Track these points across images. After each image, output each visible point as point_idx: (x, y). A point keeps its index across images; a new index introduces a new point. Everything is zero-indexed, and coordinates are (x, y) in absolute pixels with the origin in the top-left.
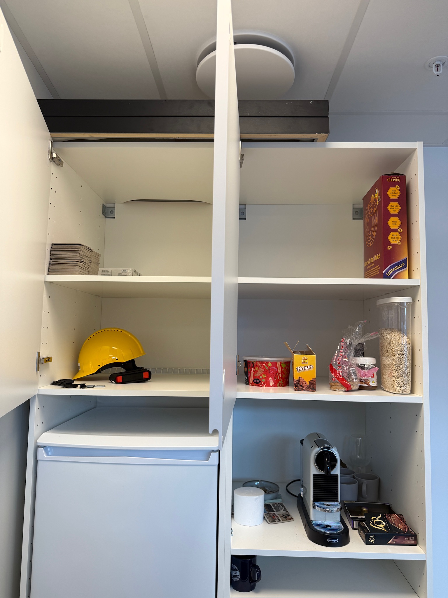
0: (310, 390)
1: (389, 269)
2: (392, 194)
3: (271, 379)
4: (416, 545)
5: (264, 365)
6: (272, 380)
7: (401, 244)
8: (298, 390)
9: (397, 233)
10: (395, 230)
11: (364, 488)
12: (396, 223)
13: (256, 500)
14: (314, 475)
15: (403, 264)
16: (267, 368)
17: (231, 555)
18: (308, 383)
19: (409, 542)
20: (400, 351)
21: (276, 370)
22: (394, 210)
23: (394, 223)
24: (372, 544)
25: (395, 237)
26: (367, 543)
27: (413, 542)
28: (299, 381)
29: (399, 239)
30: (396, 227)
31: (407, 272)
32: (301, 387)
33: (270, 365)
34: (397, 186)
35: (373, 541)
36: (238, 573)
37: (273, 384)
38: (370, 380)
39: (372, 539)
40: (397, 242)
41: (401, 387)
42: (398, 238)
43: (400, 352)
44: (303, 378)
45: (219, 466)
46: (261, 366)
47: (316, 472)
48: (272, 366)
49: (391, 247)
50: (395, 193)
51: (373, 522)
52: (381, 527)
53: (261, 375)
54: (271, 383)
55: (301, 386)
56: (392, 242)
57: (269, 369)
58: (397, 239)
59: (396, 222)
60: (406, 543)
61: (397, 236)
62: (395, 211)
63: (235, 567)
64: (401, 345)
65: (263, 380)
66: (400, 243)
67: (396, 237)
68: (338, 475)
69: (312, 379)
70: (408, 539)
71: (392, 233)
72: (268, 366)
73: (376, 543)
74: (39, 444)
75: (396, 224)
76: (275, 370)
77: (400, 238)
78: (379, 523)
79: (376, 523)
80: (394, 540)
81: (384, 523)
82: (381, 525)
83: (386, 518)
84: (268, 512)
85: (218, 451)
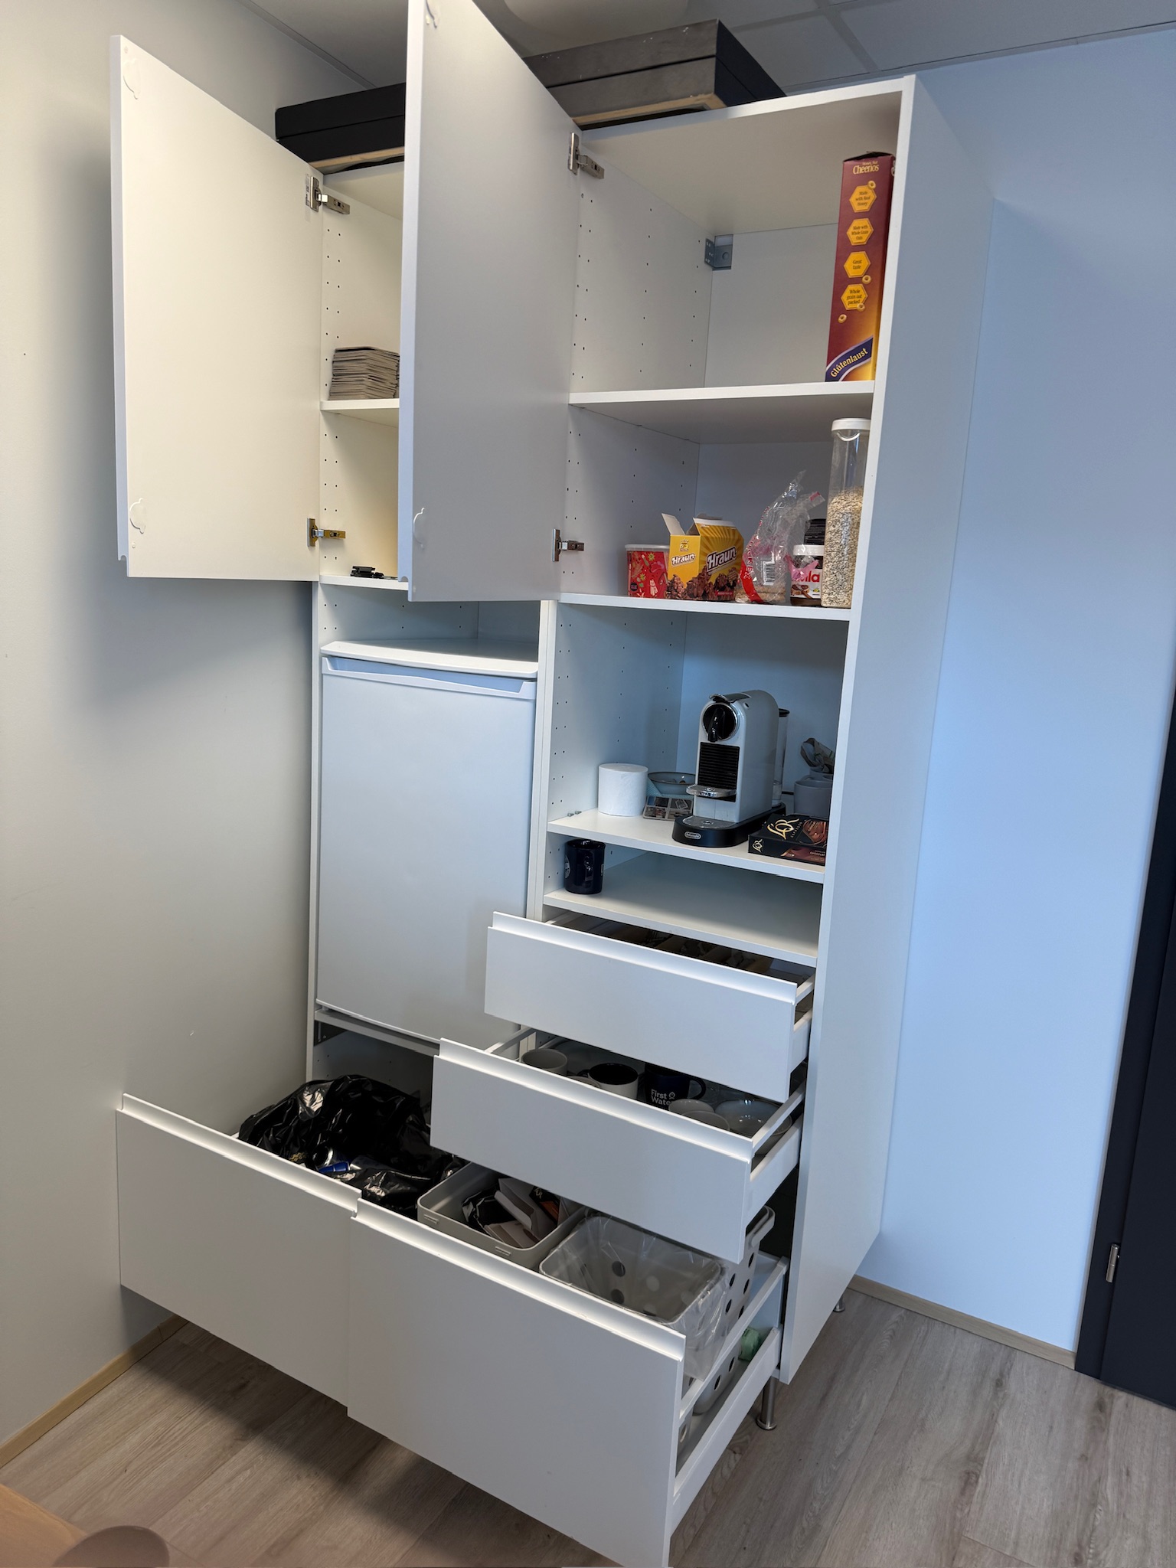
0: (688, 598)
1: (837, 362)
2: (858, 201)
3: (652, 582)
4: (822, 865)
5: (643, 556)
6: (654, 584)
7: (864, 310)
8: (672, 598)
9: (859, 287)
10: (857, 280)
12: (860, 264)
14: (702, 744)
15: (864, 351)
16: (647, 564)
17: (547, 832)
18: (686, 586)
20: (834, 527)
21: (663, 567)
22: (859, 235)
23: (856, 265)
24: (756, 852)
25: (854, 294)
26: (751, 850)
27: (818, 859)
28: (673, 581)
29: (862, 300)
30: (859, 272)
31: (870, 366)
32: (675, 593)
33: (652, 557)
34: (871, 182)
35: (758, 848)
36: (569, 867)
37: (657, 591)
38: (810, 587)
39: (759, 846)
40: (858, 306)
41: (829, 594)
42: (860, 297)
43: (833, 529)
44: (679, 576)
46: (639, 559)
47: (706, 741)
48: (656, 560)
49: (845, 316)
50: (865, 198)
51: (774, 826)
52: (782, 833)
53: (639, 576)
54: (654, 591)
55: (676, 590)
56: (848, 307)
57: (650, 566)
58: (858, 299)
59: (860, 262)
60: (812, 859)
61: (858, 292)
62: (860, 238)
63: (567, 858)
64: (836, 515)
65: (641, 585)
66: (864, 307)
67: (856, 294)
68: (738, 749)
69: (691, 579)
71: (851, 287)
72: (647, 559)
73: (763, 852)
74: (324, 652)
75: (859, 267)
76: (660, 567)
77: (864, 296)
78: (782, 827)
79: (778, 827)
80: (793, 851)
81: (792, 829)
82: (784, 831)
83: (802, 825)
84: (654, 807)
85: (534, 680)
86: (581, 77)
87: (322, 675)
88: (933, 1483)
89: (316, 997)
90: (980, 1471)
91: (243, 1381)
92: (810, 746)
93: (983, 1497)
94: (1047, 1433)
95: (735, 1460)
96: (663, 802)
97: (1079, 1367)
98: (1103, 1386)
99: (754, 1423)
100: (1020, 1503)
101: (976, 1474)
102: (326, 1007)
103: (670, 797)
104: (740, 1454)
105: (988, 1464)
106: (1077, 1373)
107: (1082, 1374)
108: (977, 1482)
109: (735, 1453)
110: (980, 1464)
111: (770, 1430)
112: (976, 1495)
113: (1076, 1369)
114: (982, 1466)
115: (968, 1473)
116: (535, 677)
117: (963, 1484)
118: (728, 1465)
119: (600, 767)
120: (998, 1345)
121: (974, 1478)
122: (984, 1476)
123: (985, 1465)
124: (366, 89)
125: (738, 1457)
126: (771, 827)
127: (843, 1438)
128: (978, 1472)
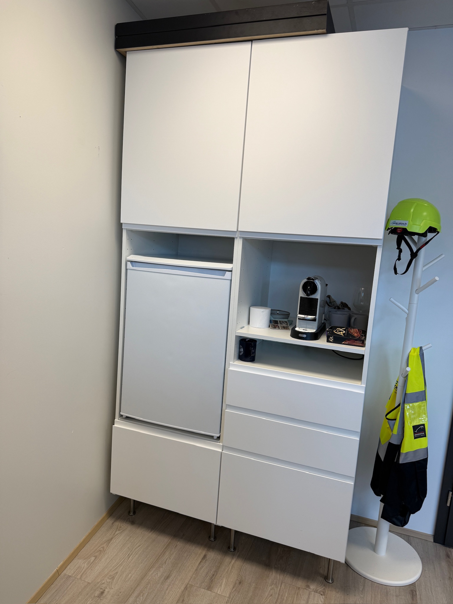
4: (363, 347)
11: (352, 320)
13: (263, 312)
14: (301, 297)
17: (236, 335)
19: (358, 344)
24: (331, 342)
26: (328, 341)
27: (361, 345)
36: (242, 350)
39: (331, 339)
45: (231, 280)
47: (303, 296)
51: (337, 331)
52: (341, 334)
60: (356, 344)
63: (241, 346)
68: (317, 299)
70: (357, 342)
73: (334, 342)
74: (127, 260)
78: (340, 331)
79: (338, 331)
80: (347, 341)
81: (344, 332)
82: (342, 333)
83: (348, 330)
84: (274, 324)
85: (231, 271)
86: (264, 19)
87: (127, 269)
88: (401, 597)
89: (120, 411)
90: (416, 589)
91: (102, 590)
92: (328, 299)
93: (421, 600)
94: (434, 570)
95: (323, 598)
96: (276, 322)
97: (435, 541)
98: (446, 547)
99: (325, 580)
100: (435, 601)
101: (414, 590)
102: (125, 416)
103: (278, 320)
104: (324, 595)
105: (418, 586)
106: (435, 543)
107: (437, 544)
108: (416, 594)
109: (322, 595)
110: (414, 586)
111: (332, 583)
112: (418, 600)
113: (434, 541)
114: (415, 587)
115: (412, 591)
116: (231, 270)
117: (412, 596)
118: (321, 600)
119: (251, 308)
120: (403, 535)
121: (415, 592)
122: (418, 591)
123: (417, 587)
124: (142, 20)
125: (323, 596)
126: (335, 331)
127: (361, 582)
128: (415, 590)
